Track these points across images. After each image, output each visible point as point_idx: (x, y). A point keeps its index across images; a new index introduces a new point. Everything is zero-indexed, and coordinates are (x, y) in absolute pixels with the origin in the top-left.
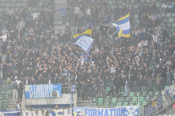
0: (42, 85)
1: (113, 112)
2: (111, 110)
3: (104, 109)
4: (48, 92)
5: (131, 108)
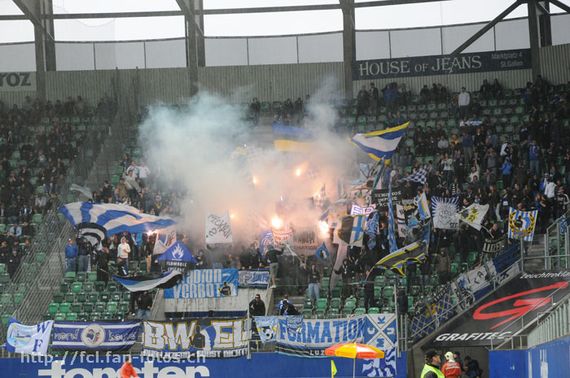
0: (199, 271)
1: (341, 328)
3: (322, 321)
4: (212, 286)
5: (379, 318)
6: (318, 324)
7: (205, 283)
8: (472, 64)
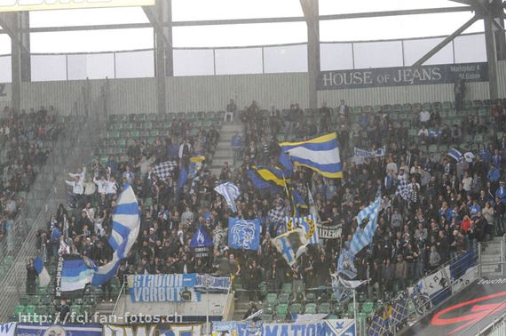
1: (299, 332)
2: (295, 328)
3: (280, 326)
4: (173, 290)
5: (338, 323)
6: (276, 328)
7: (166, 287)
8: (432, 75)
